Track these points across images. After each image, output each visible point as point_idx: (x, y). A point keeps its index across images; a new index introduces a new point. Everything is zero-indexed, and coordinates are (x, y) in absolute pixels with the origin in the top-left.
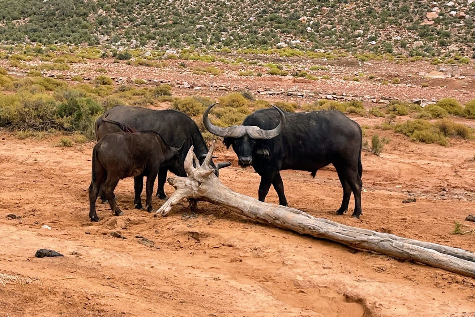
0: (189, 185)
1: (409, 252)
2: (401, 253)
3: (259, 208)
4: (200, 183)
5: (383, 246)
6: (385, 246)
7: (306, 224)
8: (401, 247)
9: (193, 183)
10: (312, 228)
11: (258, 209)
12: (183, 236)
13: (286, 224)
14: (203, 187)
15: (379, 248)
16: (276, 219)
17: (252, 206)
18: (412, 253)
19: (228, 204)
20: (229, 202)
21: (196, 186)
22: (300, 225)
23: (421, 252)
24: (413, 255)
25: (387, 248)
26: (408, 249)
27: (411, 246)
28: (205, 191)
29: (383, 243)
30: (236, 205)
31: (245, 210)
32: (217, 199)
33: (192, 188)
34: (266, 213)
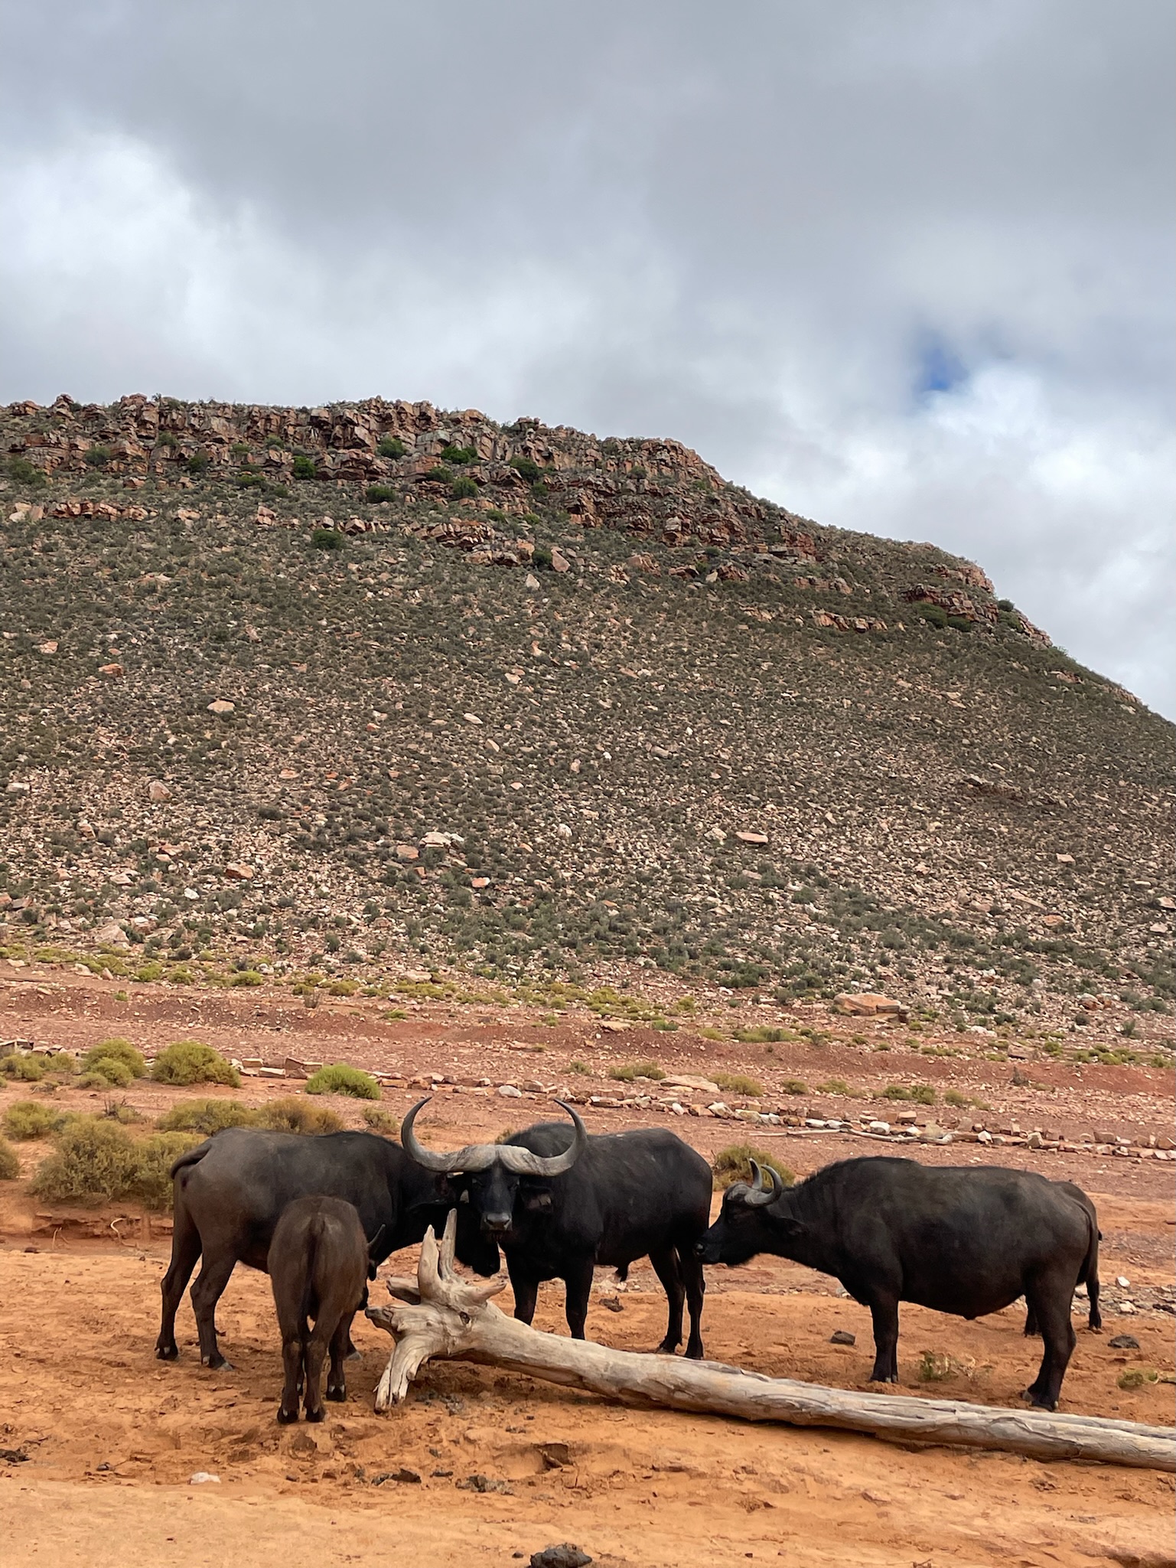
0: (437, 1325)
1: (1074, 1440)
2: (1049, 1444)
3: (629, 1368)
4: (466, 1317)
5: (1004, 1432)
6: (1009, 1432)
7: (775, 1397)
8: (1049, 1431)
9: (447, 1318)
10: (797, 1405)
11: (628, 1370)
12: (518, 1457)
13: (709, 1400)
14: (475, 1326)
15: (993, 1436)
16: (678, 1389)
17: (611, 1363)
18: (1082, 1441)
19: (544, 1364)
20: (548, 1359)
21: (457, 1327)
22: (757, 1401)
23: (1102, 1437)
24: (1085, 1446)
25: (1013, 1435)
26: (1070, 1433)
27: (1072, 1427)
28: (479, 1335)
29: (1002, 1425)
30: (567, 1364)
31: (592, 1375)
32: (512, 1353)
33: (445, 1330)
34: (652, 1377)
